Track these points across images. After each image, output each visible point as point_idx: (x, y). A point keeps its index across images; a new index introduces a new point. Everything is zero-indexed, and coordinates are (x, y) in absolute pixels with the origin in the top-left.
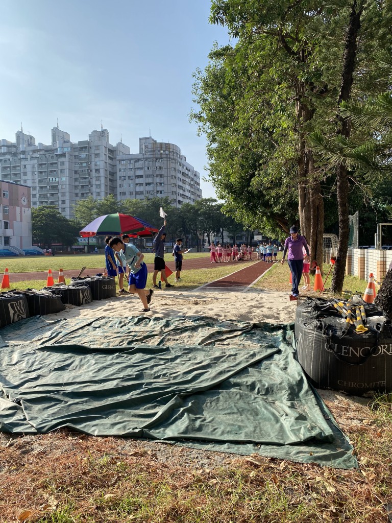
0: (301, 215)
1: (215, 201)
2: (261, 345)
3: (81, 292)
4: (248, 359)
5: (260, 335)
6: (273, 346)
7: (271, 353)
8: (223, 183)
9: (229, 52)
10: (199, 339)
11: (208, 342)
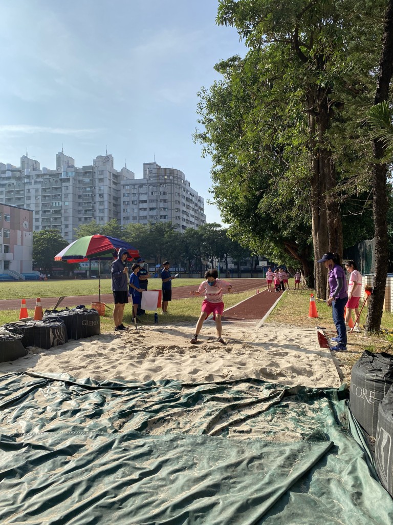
0: (314, 238)
1: (219, 226)
2: (303, 432)
3: (51, 330)
4: (283, 466)
5: (295, 410)
6: (321, 435)
7: (323, 453)
8: (229, 206)
9: (236, 63)
10: (204, 420)
11: (218, 427)
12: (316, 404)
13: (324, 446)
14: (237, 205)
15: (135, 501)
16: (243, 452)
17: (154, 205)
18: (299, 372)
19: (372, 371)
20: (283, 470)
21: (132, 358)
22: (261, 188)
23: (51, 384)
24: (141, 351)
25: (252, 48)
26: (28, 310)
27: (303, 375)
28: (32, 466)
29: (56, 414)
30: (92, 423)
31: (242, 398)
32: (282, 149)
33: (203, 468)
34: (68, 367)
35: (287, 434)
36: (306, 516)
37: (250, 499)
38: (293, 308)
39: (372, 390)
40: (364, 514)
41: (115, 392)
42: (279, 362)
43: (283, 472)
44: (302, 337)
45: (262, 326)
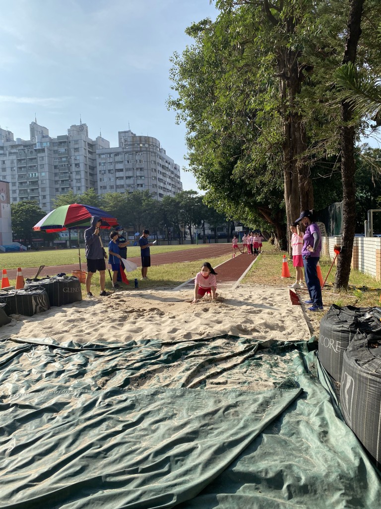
0: (287, 202)
1: (196, 193)
2: (275, 381)
3: (33, 298)
4: (257, 412)
5: (268, 362)
6: (292, 383)
7: (293, 399)
8: (204, 173)
9: (207, 27)
10: (183, 374)
11: (196, 380)
12: (288, 356)
13: (294, 392)
14: (212, 172)
15: (119, 450)
16: (220, 402)
17: (130, 174)
18: (272, 327)
19: (339, 323)
20: (257, 415)
21: (114, 321)
22: (235, 153)
23: (35, 349)
24: (122, 314)
25: (223, 11)
26: (10, 281)
27: (275, 330)
28: (19, 424)
29: (41, 375)
30: (77, 382)
31: (219, 353)
32: (254, 115)
33: (182, 417)
34: (51, 332)
35: (260, 383)
36: (277, 455)
37: (226, 442)
38: (266, 269)
39: (338, 339)
40: (330, 450)
41: (98, 353)
42: (253, 319)
43: (257, 418)
44: (275, 295)
45: (238, 287)
